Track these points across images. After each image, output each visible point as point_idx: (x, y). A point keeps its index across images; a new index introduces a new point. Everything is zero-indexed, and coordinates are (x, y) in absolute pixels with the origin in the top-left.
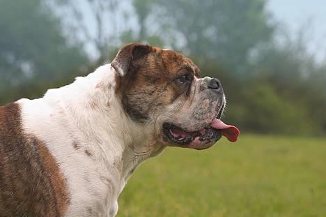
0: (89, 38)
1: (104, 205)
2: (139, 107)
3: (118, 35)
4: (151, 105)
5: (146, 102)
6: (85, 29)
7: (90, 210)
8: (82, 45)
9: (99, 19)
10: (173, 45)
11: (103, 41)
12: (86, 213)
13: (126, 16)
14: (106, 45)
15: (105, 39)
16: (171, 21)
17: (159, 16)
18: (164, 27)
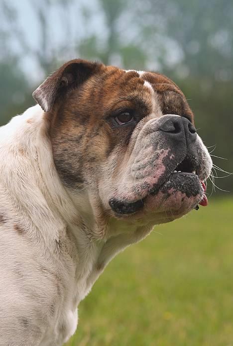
0: (26, 49)
1: (48, 314)
2: (68, 164)
3: (73, 45)
4: (81, 160)
5: (75, 155)
6: (20, 35)
7: (25, 322)
8: (15, 60)
9: (43, 19)
10: (161, 61)
11: (49, 54)
12: (19, 327)
13: (86, 14)
14: (54, 59)
15: (53, 51)
16: (159, 22)
17: (139, 14)
18: (148, 32)
